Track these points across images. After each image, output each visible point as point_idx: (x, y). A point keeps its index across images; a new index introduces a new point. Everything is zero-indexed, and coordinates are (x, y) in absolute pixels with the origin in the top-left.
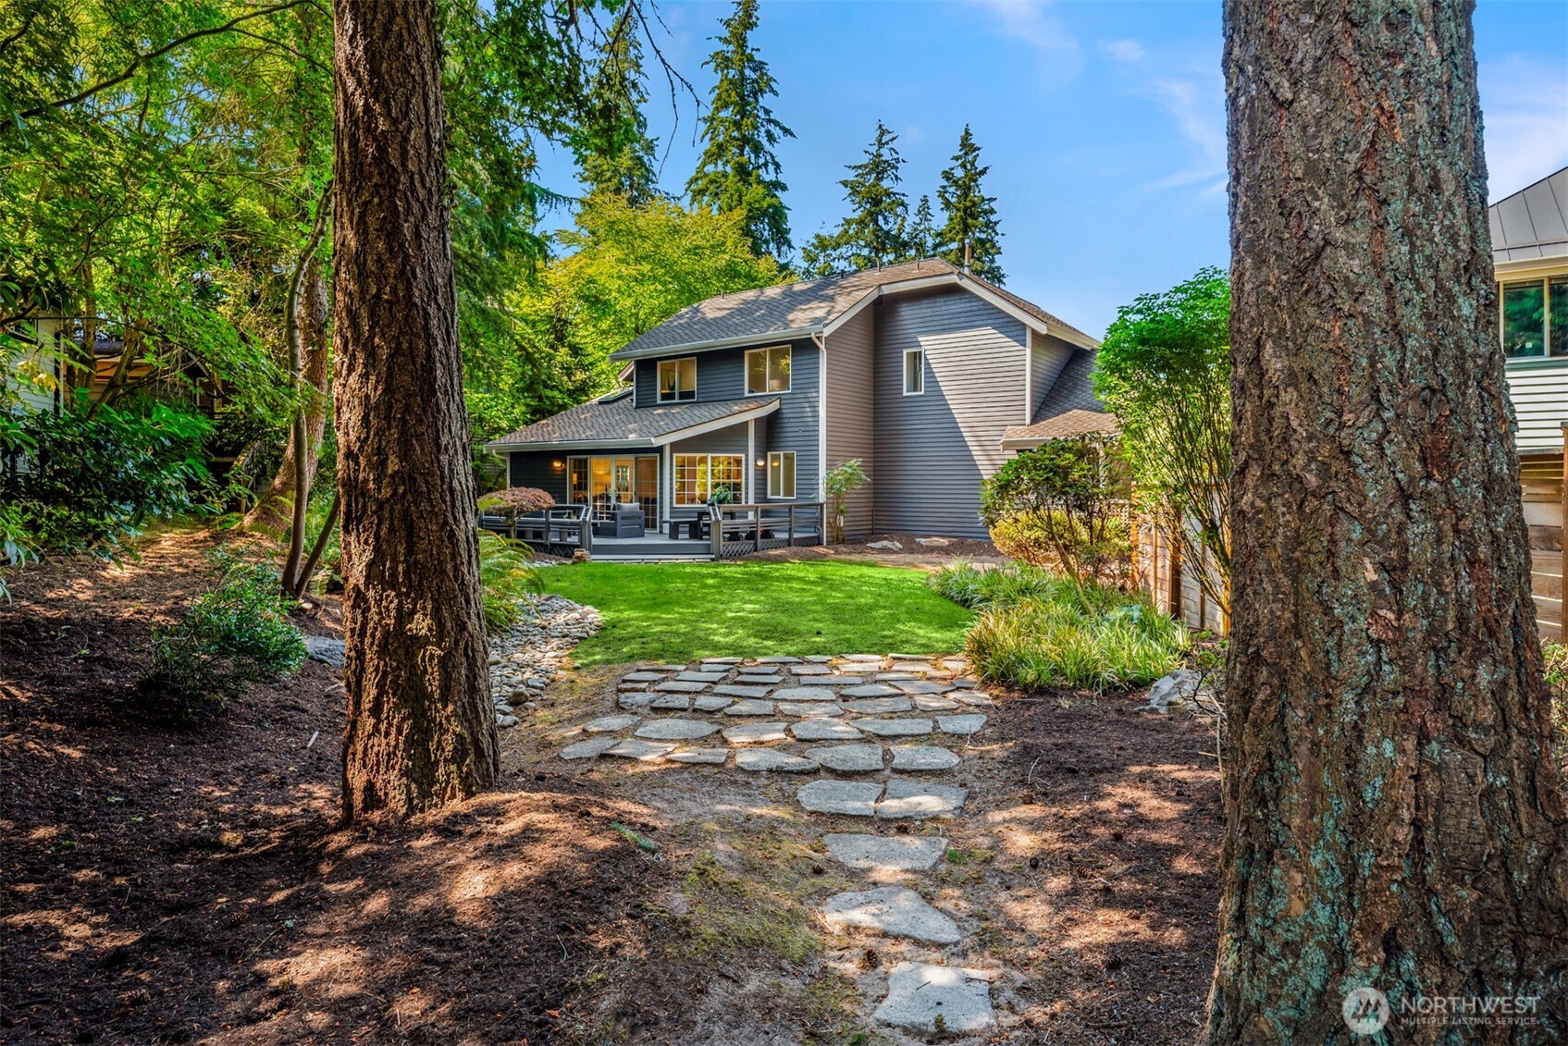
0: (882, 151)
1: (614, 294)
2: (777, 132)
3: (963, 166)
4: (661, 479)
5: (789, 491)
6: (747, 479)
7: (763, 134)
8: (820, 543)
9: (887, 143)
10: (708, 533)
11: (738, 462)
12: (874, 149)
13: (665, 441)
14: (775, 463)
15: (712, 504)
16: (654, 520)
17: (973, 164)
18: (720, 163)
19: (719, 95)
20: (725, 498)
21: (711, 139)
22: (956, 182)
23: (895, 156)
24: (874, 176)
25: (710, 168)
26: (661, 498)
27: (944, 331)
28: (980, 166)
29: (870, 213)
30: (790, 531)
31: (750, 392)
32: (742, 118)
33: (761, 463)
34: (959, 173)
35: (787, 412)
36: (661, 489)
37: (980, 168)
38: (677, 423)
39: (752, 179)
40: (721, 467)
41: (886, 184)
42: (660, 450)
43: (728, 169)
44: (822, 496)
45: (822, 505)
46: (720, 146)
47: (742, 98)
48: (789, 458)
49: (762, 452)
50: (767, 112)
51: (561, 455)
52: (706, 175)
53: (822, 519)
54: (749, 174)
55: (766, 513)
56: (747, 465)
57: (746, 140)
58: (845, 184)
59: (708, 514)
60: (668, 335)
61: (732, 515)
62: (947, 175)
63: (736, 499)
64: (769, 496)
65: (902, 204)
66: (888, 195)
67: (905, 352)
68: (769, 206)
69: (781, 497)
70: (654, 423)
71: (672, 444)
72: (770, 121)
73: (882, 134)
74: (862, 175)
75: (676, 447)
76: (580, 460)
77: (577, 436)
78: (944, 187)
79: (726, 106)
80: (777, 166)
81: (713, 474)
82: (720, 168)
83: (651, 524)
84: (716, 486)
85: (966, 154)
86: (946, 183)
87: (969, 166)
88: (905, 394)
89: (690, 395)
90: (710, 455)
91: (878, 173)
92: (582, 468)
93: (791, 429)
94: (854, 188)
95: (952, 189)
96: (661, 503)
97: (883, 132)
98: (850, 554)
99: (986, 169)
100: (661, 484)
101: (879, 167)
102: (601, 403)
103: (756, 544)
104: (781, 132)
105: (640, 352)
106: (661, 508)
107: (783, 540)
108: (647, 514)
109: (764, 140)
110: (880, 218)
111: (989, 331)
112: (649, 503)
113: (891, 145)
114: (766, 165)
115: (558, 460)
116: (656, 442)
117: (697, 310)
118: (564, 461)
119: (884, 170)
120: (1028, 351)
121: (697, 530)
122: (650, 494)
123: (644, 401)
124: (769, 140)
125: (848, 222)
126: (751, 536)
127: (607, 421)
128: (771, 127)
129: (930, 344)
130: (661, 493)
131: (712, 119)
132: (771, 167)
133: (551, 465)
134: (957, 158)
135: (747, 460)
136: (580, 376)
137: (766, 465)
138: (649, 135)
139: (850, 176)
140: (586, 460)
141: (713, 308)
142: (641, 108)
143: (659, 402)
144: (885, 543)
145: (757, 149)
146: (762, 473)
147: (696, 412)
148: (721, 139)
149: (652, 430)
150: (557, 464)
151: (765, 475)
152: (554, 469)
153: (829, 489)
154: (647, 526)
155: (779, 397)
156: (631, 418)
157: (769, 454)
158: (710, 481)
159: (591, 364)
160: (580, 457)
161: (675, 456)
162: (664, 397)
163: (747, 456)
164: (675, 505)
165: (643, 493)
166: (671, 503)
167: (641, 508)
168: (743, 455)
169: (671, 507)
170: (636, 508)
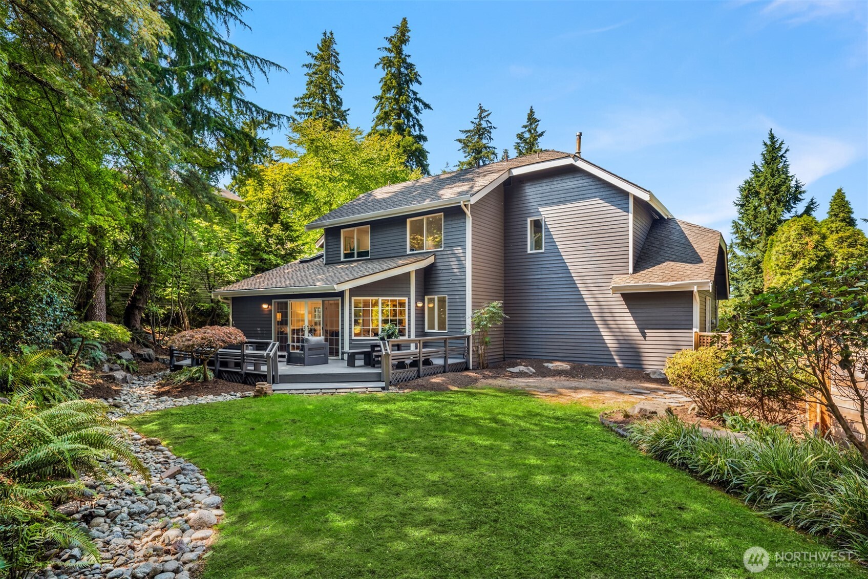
0: (482, 122)
1: (314, 188)
2: (420, 105)
3: (530, 131)
4: (343, 317)
5: (442, 326)
6: (409, 317)
7: (411, 107)
8: (467, 369)
9: (484, 117)
10: (379, 362)
11: (402, 304)
12: (477, 121)
13: (346, 287)
14: (431, 304)
15: (382, 339)
16: (337, 350)
17: (535, 130)
18: (386, 124)
19: (386, 82)
20: (393, 333)
21: (381, 109)
22: (525, 140)
23: (490, 125)
24: (477, 137)
25: (380, 128)
26: (343, 332)
27: (560, 203)
28: (539, 130)
29: (475, 158)
30: (445, 358)
31: (411, 250)
32: (400, 96)
33: (420, 305)
34: (527, 135)
35: (440, 264)
36: (343, 325)
37: (540, 133)
38: (355, 274)
39: (405, 133)
40: (388, 308)
41: (484, 141)
42: (341, 294)
43: (391, 128)
44: (469, 331)
45: (468, 337)
46: (386, 113)
47: (399, 84)
48: (442, 301)
49: (420, 297)
50: (415, 93)
51: (268, 299)
52: (377, 131)
53: (469, 348)
54: (404, 130)
55: (425, 345)
56: (409, 306)
57: (402, 110)
58: (460, 141)
59: (379, 346)
60: (350, 210)
61: (398, 347)
62: (520, 136)
63: (402, 332)
64: (426, 330)
65: (493, 153)
66: (485, 148)
67: (529, 220)
68: (416, 149)
69: (436, 331)
70: (338, 274)
71: (350, 290)
72: (416, 99)
73: (481, 113)
74: (471, 136)
75: (355, 292)
76: (282, 303)
77: (279, 285)
78: (518, 143)
79: (389, 89)
80: (421, 127)
81: (382, 313)
82: (386, 128)
83: (334, 352)
84: (385, 322)
85: (531, 124)
86: (519, 141)
87: (533, 131)
88: (529, 251)
89: (366, 253)
90: (380, 299)
91: (479, 135)
92: (283, 309)
93: (443, 278)
94: (465, 144)
95: (523, 145)
96: (343, 336)
97: (482, 110)
98: (495, 377)
99: (543, 133)
100: (343, 321)
101: (481, 132)
102: (301, 262)
103: (418, 371)
104: (423, 106)
105: (328, 223)
106: (343, 340)
107: (440, 366)
108: (331, 344)
109: (412, 111)
110: (481, 161)
111: (597, 201)
112: (333, 336)
113: (487, 119)
114: (414, 125)
115: (265, 303)
116: (338, 288)
117: (371, 195)
118: (270, 304)
119: (483, 134)
120: (631, 216)
121: (371, 359)
122: (334, 329)
123: (332, 260)
124: (415, 111)
125: (462, 163)
126: (415, 364)
127: (303, 274)
128: (417, 103)
129: (548, 214)
130: (343, 328)
131: (382, 98)
132: (417, 128)
133: (261, 307)
134: (525, 127)
135: (409, 302)
136: (289, 245)
137: (423, 306)
138: (343, 108)
139: (463, 136)
140: (286, 303)
141: (381, 193)
142: (339, 93)
143: (342, 259)
144: (522, 368)
145: (408, 115)
146: (420, 312)
147: (369, 266)
148: (387, 109)
149: (336, 280)
150: (265, 306)
151: (424, 314)
152: (262, 310)
153: (476, 325)
154: (331, 354)
155: (434, 254)
156: (321, 271)
157: (426, 298)
158: (380, 318)
159: (298, 237)
160: (283, 300)
161: (353, 299)
162: (346, 256)
163: (409, 299)
164: (353, 338)
165: (329, 328)
166: (350, 336)
167: (326, 340)
168: (406, 299)
169: (351, 340)
170: (321, 341)
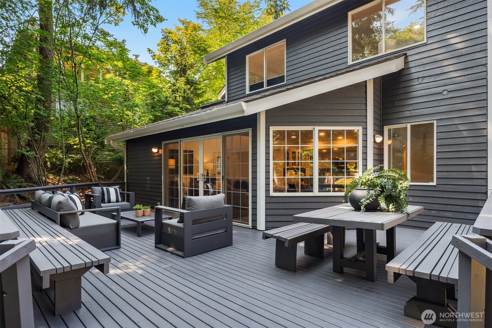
6: (365, 159)
16: (246, 211)
26: (255, 184)
33: (378, 140)
36: (255, 172)
49: (379, 127)
56: (365, 141)
71: (267, 113)
75: (273, 118)
83: (241, 215)
89: (279, 80)
90: (317, 130)
96: (255, 190)
100: (254, 166)
106: (255, 196)
112: (239, 190)
115: (155, 147)
116: (248, 109)
118: (159, 148)
122: (241, 179)
123: (235, 95)
130: (255, 178)
133: (151, 152)
135: (365, 135)
137: (383, 142)
143: (247, 93)
146: (379, 152)
150: (155, 150)
152: (152, 155)
155: (404, 53)
157: (386, 129)
158: (316, 161)
160: (173, 141)
161: (272, 129)
162: (252, 88)
163: (365, 129)
164: (272, 194)
165: (231, 178)
166: (267, 191)
167: (228, 200)
168: (360, 129)
169: (268, 196)
170: (218, 202)
